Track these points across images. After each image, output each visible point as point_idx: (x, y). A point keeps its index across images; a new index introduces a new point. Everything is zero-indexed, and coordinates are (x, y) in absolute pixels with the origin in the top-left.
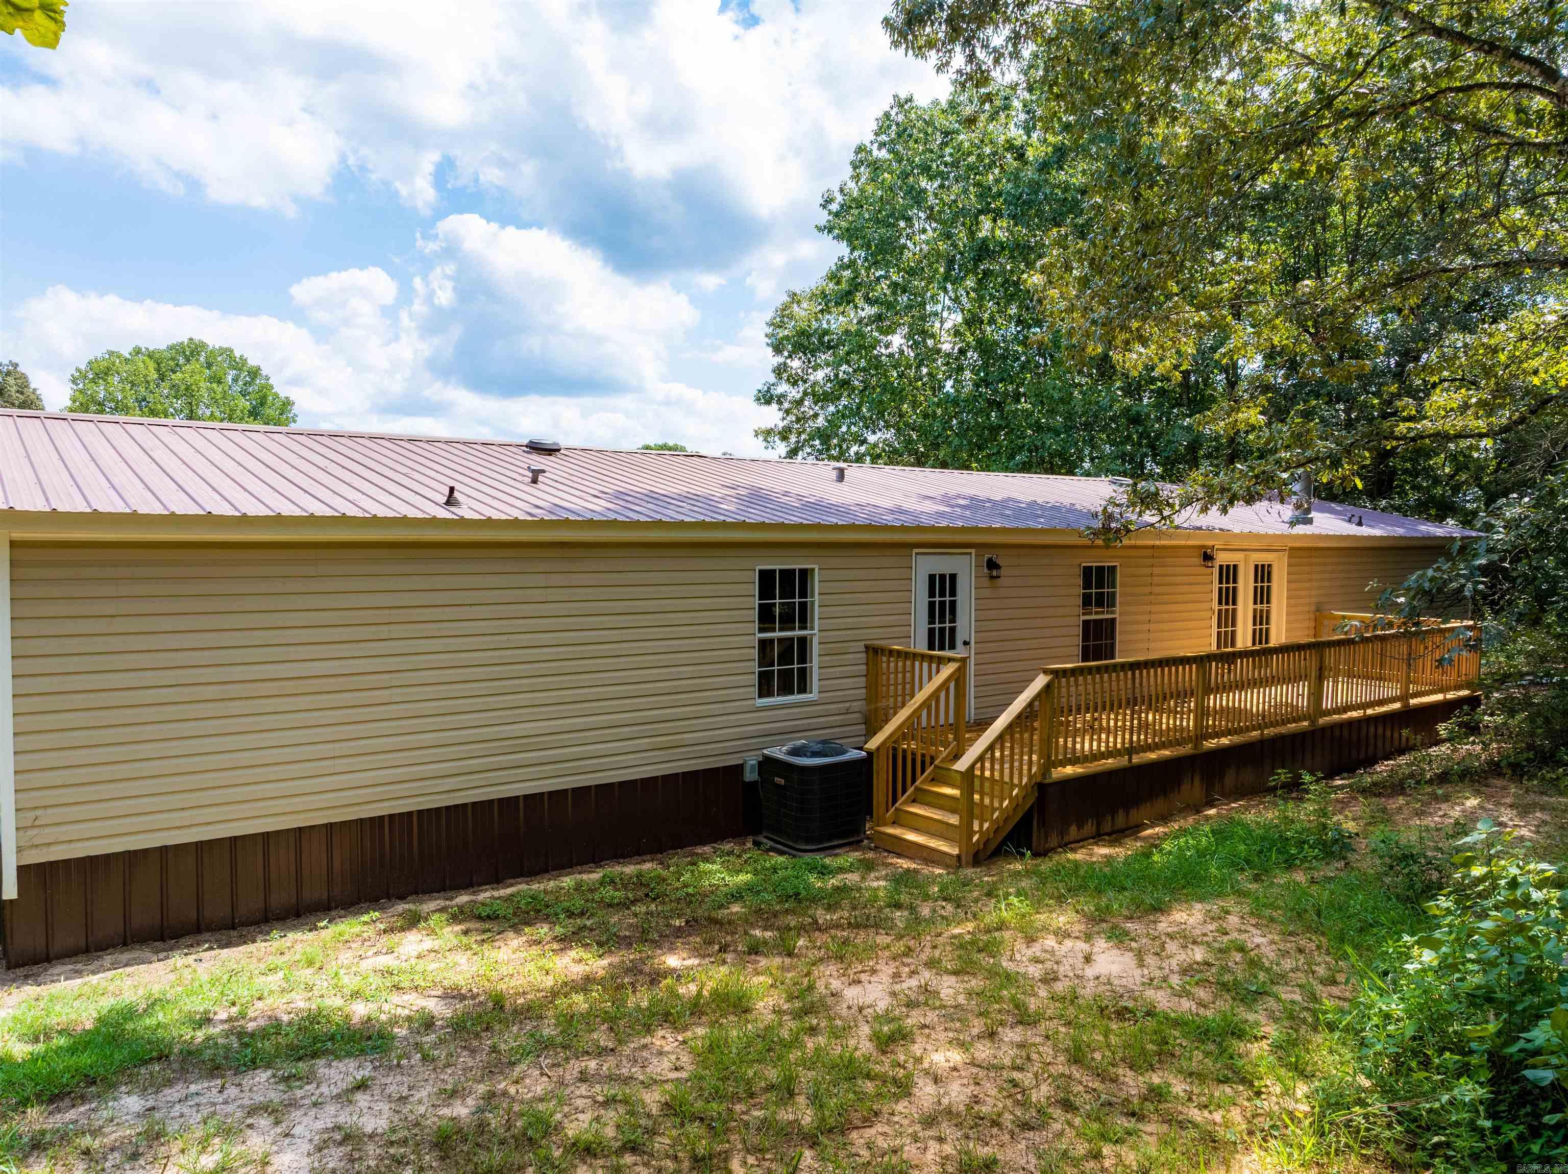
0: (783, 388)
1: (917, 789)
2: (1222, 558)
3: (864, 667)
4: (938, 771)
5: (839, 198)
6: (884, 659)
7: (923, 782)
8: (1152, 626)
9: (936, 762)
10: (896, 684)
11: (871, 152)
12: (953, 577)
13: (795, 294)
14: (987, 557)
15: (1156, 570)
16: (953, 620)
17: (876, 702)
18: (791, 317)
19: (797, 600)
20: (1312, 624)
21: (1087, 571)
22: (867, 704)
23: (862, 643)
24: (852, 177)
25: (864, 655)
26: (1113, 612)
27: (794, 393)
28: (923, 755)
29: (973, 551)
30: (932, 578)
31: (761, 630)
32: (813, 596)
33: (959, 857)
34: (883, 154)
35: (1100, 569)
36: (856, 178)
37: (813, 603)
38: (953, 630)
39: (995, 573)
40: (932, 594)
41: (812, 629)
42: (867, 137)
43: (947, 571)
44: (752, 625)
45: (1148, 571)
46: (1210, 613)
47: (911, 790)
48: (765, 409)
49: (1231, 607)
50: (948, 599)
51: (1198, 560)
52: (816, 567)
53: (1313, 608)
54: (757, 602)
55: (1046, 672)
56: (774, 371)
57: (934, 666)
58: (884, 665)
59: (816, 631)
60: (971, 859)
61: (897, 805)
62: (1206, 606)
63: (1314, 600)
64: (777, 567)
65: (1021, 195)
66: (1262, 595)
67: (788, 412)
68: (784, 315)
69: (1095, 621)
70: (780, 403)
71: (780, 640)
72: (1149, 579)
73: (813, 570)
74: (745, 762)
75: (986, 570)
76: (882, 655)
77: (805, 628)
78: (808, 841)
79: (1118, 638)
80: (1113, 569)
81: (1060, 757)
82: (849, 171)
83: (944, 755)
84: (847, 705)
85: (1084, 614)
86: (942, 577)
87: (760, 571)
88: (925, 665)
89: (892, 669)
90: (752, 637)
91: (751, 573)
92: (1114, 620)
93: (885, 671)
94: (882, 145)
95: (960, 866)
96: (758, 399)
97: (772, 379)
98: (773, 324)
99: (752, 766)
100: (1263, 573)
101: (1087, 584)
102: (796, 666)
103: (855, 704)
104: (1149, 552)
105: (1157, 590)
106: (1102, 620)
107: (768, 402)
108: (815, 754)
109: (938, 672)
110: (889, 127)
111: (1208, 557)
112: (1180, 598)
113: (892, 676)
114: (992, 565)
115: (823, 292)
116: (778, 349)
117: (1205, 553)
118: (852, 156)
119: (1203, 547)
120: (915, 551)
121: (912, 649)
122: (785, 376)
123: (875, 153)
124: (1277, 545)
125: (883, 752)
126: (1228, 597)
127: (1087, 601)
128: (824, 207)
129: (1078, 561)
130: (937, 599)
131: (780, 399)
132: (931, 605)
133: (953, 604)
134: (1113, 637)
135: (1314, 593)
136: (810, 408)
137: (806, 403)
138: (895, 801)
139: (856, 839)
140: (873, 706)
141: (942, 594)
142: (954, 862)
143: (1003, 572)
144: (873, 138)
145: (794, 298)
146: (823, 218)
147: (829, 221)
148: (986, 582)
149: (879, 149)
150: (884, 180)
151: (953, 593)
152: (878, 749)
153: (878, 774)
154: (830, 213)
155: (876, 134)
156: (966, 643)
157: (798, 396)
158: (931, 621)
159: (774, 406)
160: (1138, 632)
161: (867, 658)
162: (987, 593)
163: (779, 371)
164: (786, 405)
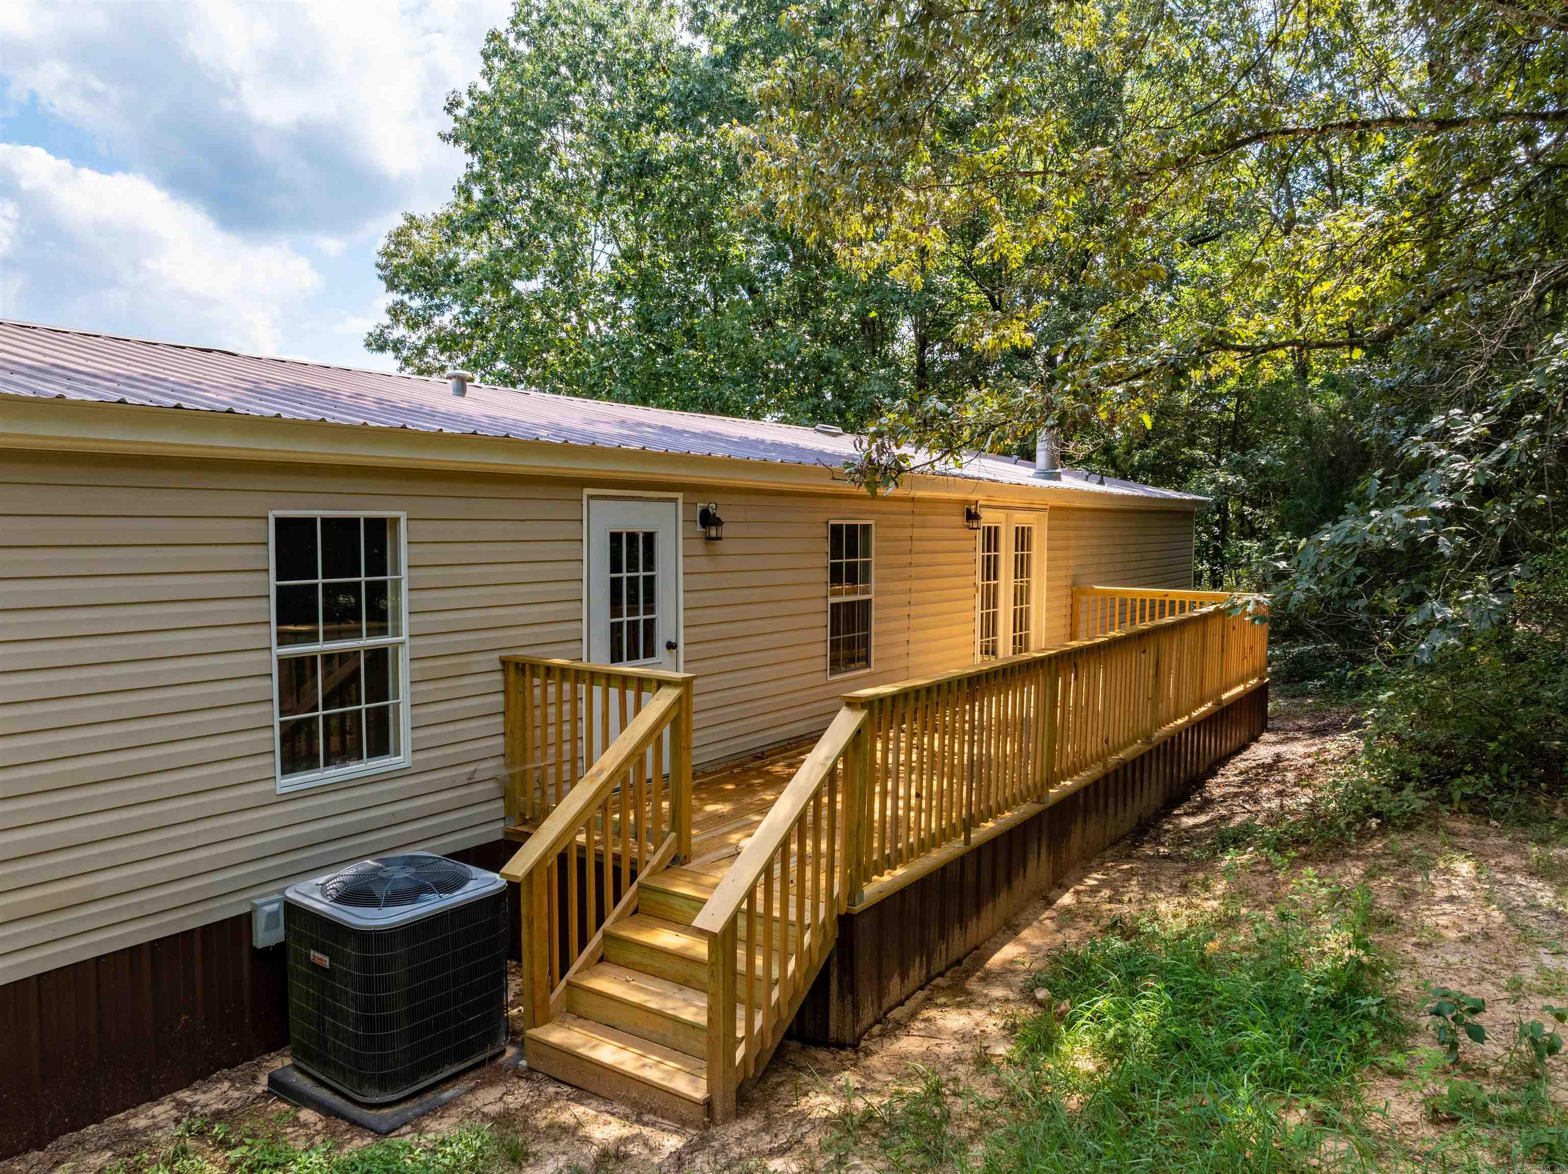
0: (400, 332)
1: (606, 936)
2: (988, 518)
3: (501, 698)
4: (645, 895)
5: (468, 103)
6: (537, 681)
7: (618, 920)
8: (914, 610)
9: (641, 877)
10: (560, 722)
11: (506, 42)
12: (649, 538)
13: (413, 218)
14: (700, 506)
15: (917, 532)
16: (650, 609)
17: (524, 761)
18: (410, 245)
19: (363, 579)
20: (1069, 601)
21: (836, 530)
22: (506, 766)
23: (496, 655)
24: (484, 73)
25: (499, 676)
26: (866, 591)
27: (417, 337)
28: (617, 858)
29: (679, 496)
30: (615, 538)
31: (284, 639)
32: (396, 571)
33: (708, 1104)
34: (523, 47)
35: (852, 529)
36: (488, 73)
37: (397, 584)
38: (650, 625)
39: (713, 533)
40: (615, 566)
41: (397, 633)
42: (503, 25)
43: (640, 526)
44: (263, 630)
45: (907, 533)
46: (973, 590)
47: (595, 940)
48: (378, 355)
49: (993, 582)
50: (641, 574)
51: (961, 520)
52: (403, 516)
53: (1069, 582)
54: (273, 583)
55: (852, 704)
56: (389, 311)
57: (630, 694)
58: (537, 692)
59: (404, 637)
60: (731, 1104)
61: (569, 975)
62: (969, 580)
63: (1071, 572)
64: (318, 514)
65: (691, 92)
66: (1022, 567)
67: (407, 361)
68: (400, 238)
69: (846, 604)
70: (396, 349)
71: (328, 658)
72: (908, 544)
73: (396, 520)
74: (255, 908)
75: (699, 528)
76: (534, 675)
77: (383, 631)
78: (384, 1083)
79: (874, 627)
80: (867, 528)
81: (875, 857)
82: (480, 65)
83: (654, 860)
84: (470, 768)
85: (834, 594)
86: (632, 537)
87: (279, 521)
88: (614, 693)
89: (552, 698)
90: (264, 655)
91: (260, 523)
92: (868, 602)
93: (538, 701)
94: (520, 35)
95: (713, 1122)
96: (369, 345)
97: (387, 320)
98: (386, 254)
99: (270, 915)
100: (1023, 537)
101: (835, 552)
102: (364, 706)
103: (483, 765)
104: (908, 507)
105: (916, 559)
106: (853, 603)
107: (382, 349)
108: (397, 898)
109: (638, 709)
110: (529, 14)
111: (972, 516)
112: (946, 569)
113: (552, 710)
114: (708, 519)
115: (449, 218)
116: (392, 286)
117: (969, 511)
118: (483, 45)
119: (966, 502)
120: (587, 491)
121: (584, 665)
122: (403, 318)
123: (512, 44)
124: (1038, 502)
125: (540, 879)
126: (991, 569)
127: (836, 575)
128: (449, 111)
129: (823, 517)
130: (625, 575)
131: (397, 346)
132: (615, 585)
133: (650, 582)
134: (866, 626)
135: (1071, 563)
136: (435, 359)
137: (430, 352)
138: (565, 966)
139: (489, 1054)
140: (518, 769)
141: (633, 567)
142: (698, 1114)
143: (725, 530)
144: (509, 26)
145: (413, 222)
146: (449, 125)
147: (455, 129)
148: (699, 547)
149: (517, 40)
150: (524, 70)
151: (650, 563)
152: (530, 874)
153: (531, 924)
154: (456, 119)
155: (514, 23)
156: (671, 646)
157: (420, 343)
158: (616, 610)
159: (390, 354)
160: (896, 619)
161: (506, 682)
162: (703, 564)
163: (395, 312)
164: (405, 353)
